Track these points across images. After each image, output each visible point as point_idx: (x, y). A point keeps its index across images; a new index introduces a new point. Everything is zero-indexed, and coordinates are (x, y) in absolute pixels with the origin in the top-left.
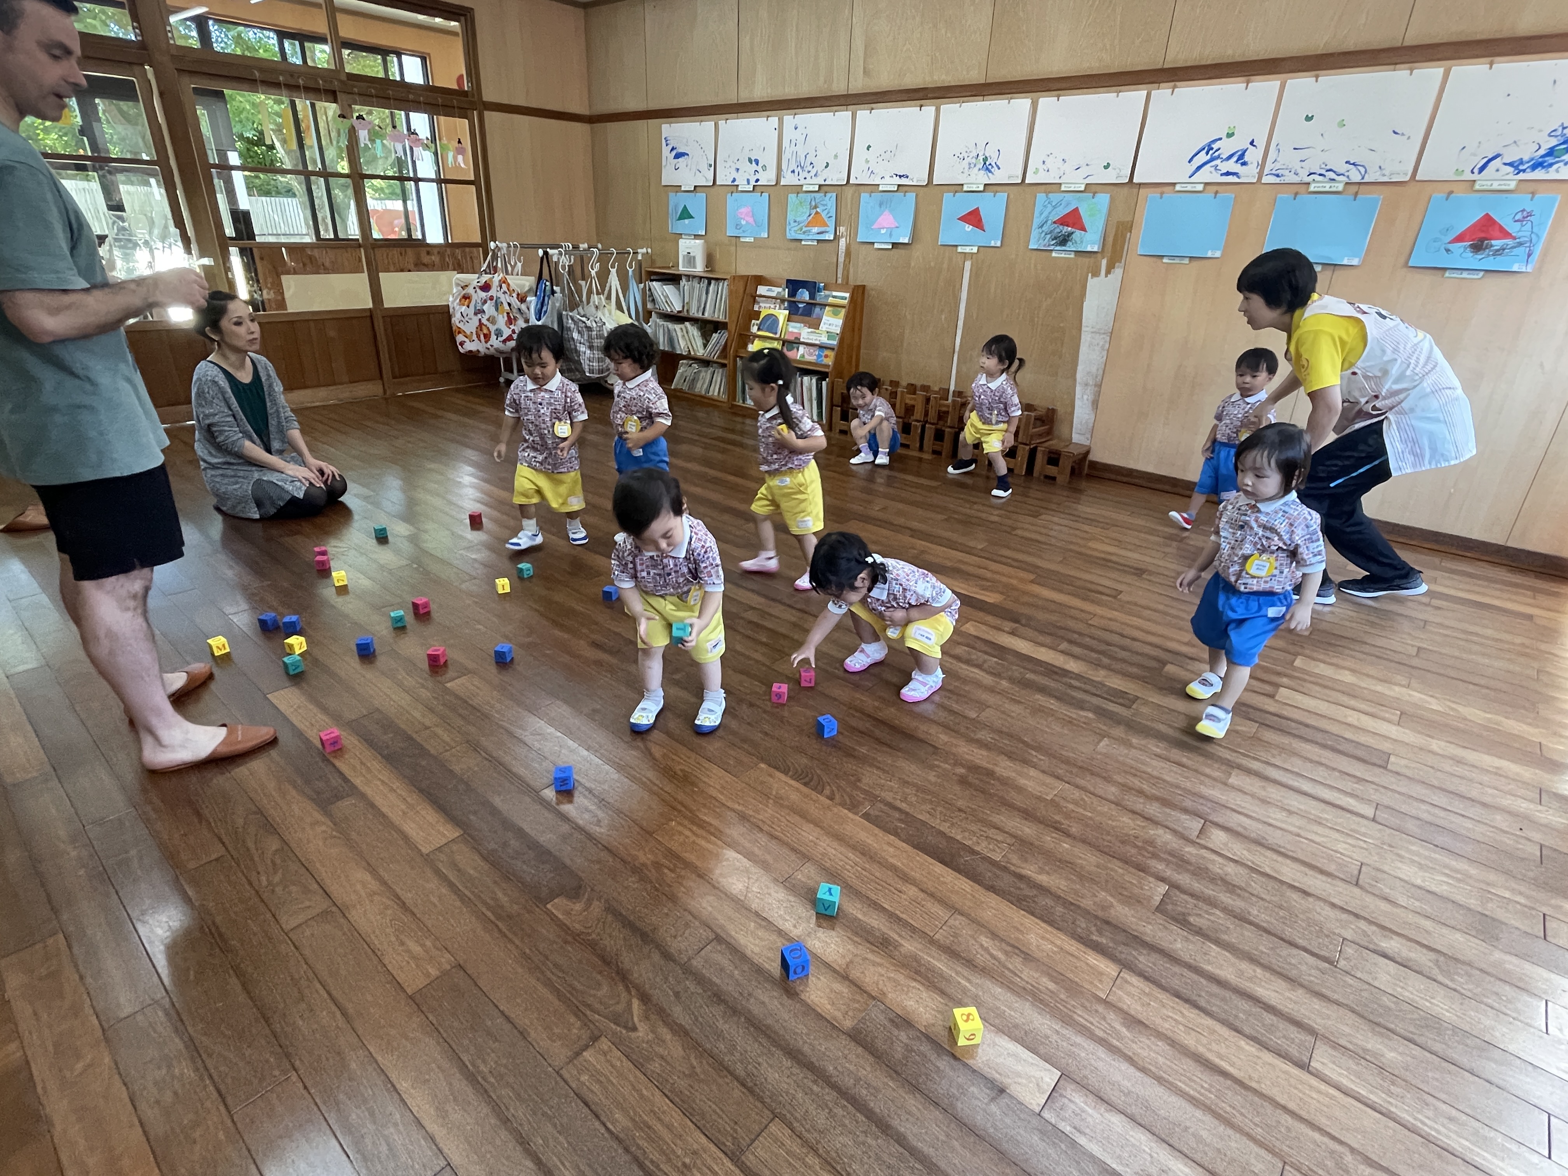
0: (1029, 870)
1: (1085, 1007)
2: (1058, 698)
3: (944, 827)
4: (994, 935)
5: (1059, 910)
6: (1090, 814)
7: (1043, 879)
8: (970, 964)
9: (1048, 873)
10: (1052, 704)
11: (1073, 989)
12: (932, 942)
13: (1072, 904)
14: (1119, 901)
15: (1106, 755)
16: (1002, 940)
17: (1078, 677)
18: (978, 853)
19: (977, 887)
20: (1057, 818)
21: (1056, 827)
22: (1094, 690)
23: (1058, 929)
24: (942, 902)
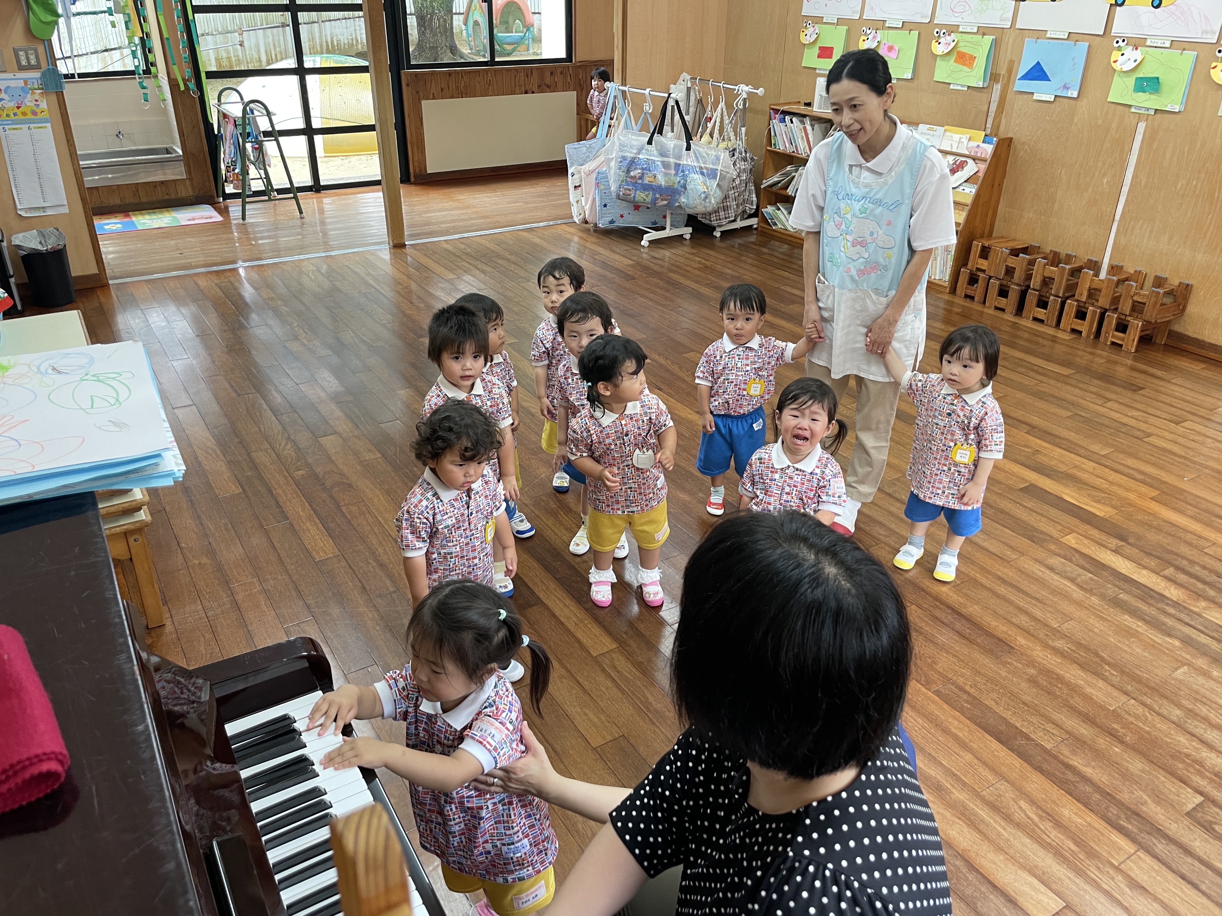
0: (1077, 762)
1: (1099, 868)
2: (1147, 622)
3: (1007, 715)
4: (1033, 802)
5: (1097, 796)
6: (1147, 729)
7: (1088, 771)
8: (1008, 818)
9: (1094, 768)
10: (1140, 627)
11: (1092, 854)
12: (979, 796)
13: (1109, 794)
14: (1153, 801)
15: (1180, 681)
16: (1040, 808)
17: (1176, 604)
18: (1033, 740)
19: (1025, 765)
20: (1115, 726)
21: (1112, 734)
22: (1187, 620)
23: (1091, 810)
24: (993, 770)
